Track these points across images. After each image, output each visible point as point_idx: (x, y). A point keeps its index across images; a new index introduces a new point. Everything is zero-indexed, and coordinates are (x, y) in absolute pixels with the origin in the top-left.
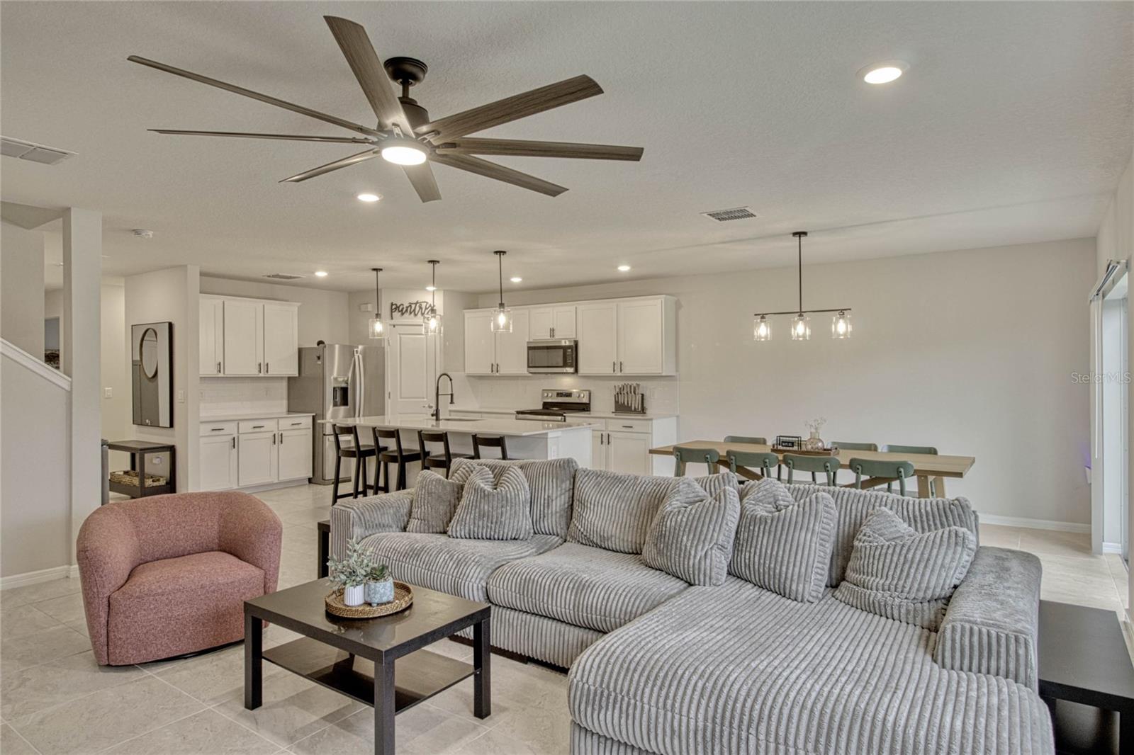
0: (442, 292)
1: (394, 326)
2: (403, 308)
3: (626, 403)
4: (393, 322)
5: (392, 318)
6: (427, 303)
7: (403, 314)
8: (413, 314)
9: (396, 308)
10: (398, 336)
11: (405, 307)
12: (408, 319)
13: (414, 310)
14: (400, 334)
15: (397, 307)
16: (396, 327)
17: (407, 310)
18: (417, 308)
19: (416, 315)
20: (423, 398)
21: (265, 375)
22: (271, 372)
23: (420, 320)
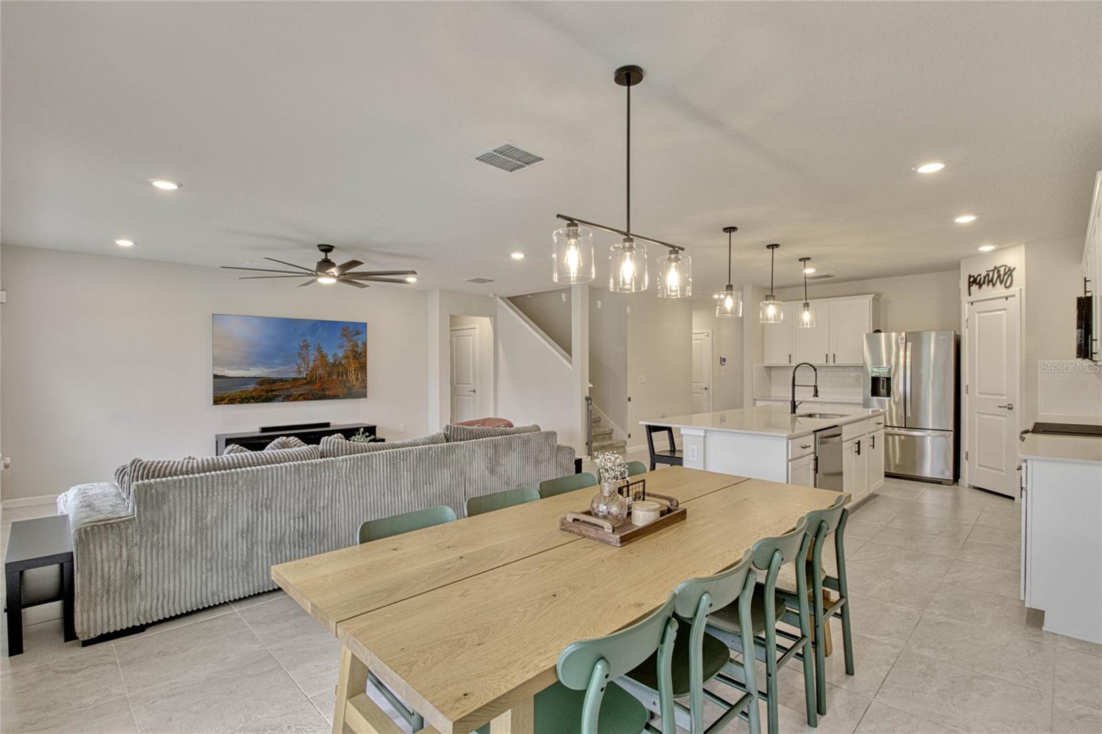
0: (1023, 247)
4: (972, 299)
10: (977, 315)
12: (987, 291)
14: (978, 313)
16: (973, 303)
21: (831, 364)
22: (838, 362)
23: (999, 290)
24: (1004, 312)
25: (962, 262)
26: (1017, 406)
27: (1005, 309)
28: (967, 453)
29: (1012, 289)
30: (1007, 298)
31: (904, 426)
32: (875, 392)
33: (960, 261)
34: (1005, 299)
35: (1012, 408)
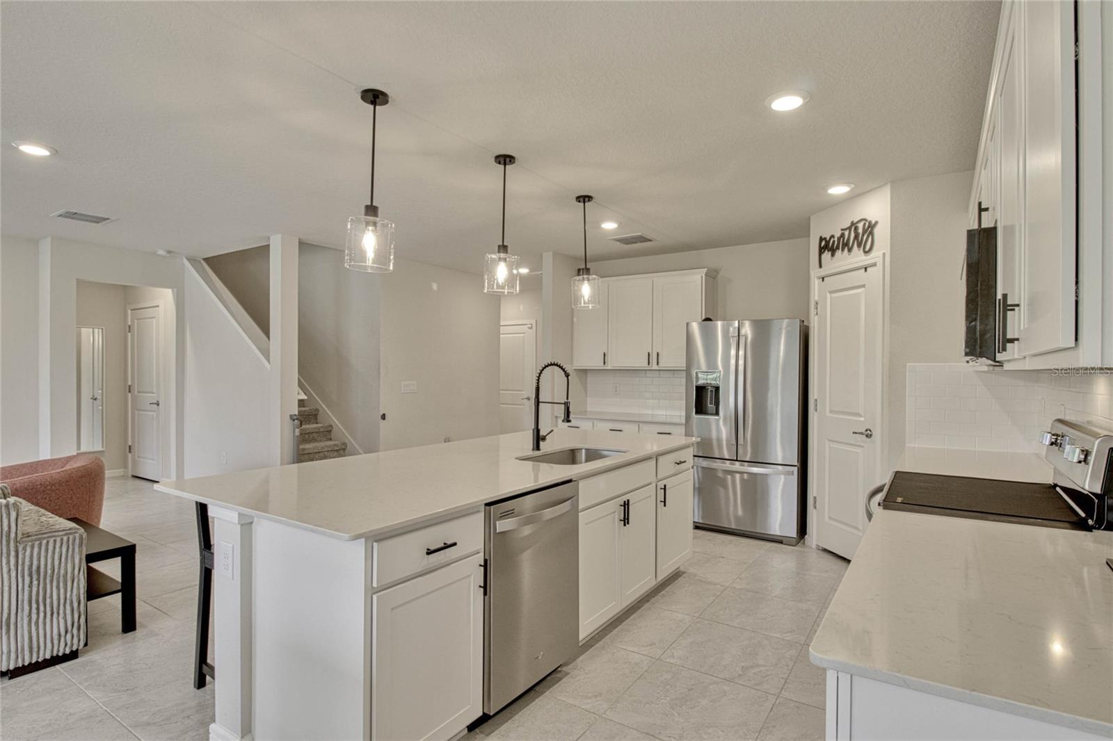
0: (888, 187)
1: (823, 280)
4: (823, 272)
5: (821, 266)
10: (828, 295)
12: (844, 260)
14: (830, 292)
16: (825, 279)
20: (859, 415)
21: (655, 367)
22: (663, 364)
23: (857, 257)
24: (862, 290)
25: (812, 217)
26: (877, 433)
27: (863, 286)
28: (815, 498)
29: (873, 254)
30: (866, 269)
31: (735, 459)
32: (700, 409)
33: (809, 218)
34: (863, 270)
35: (871, 435)
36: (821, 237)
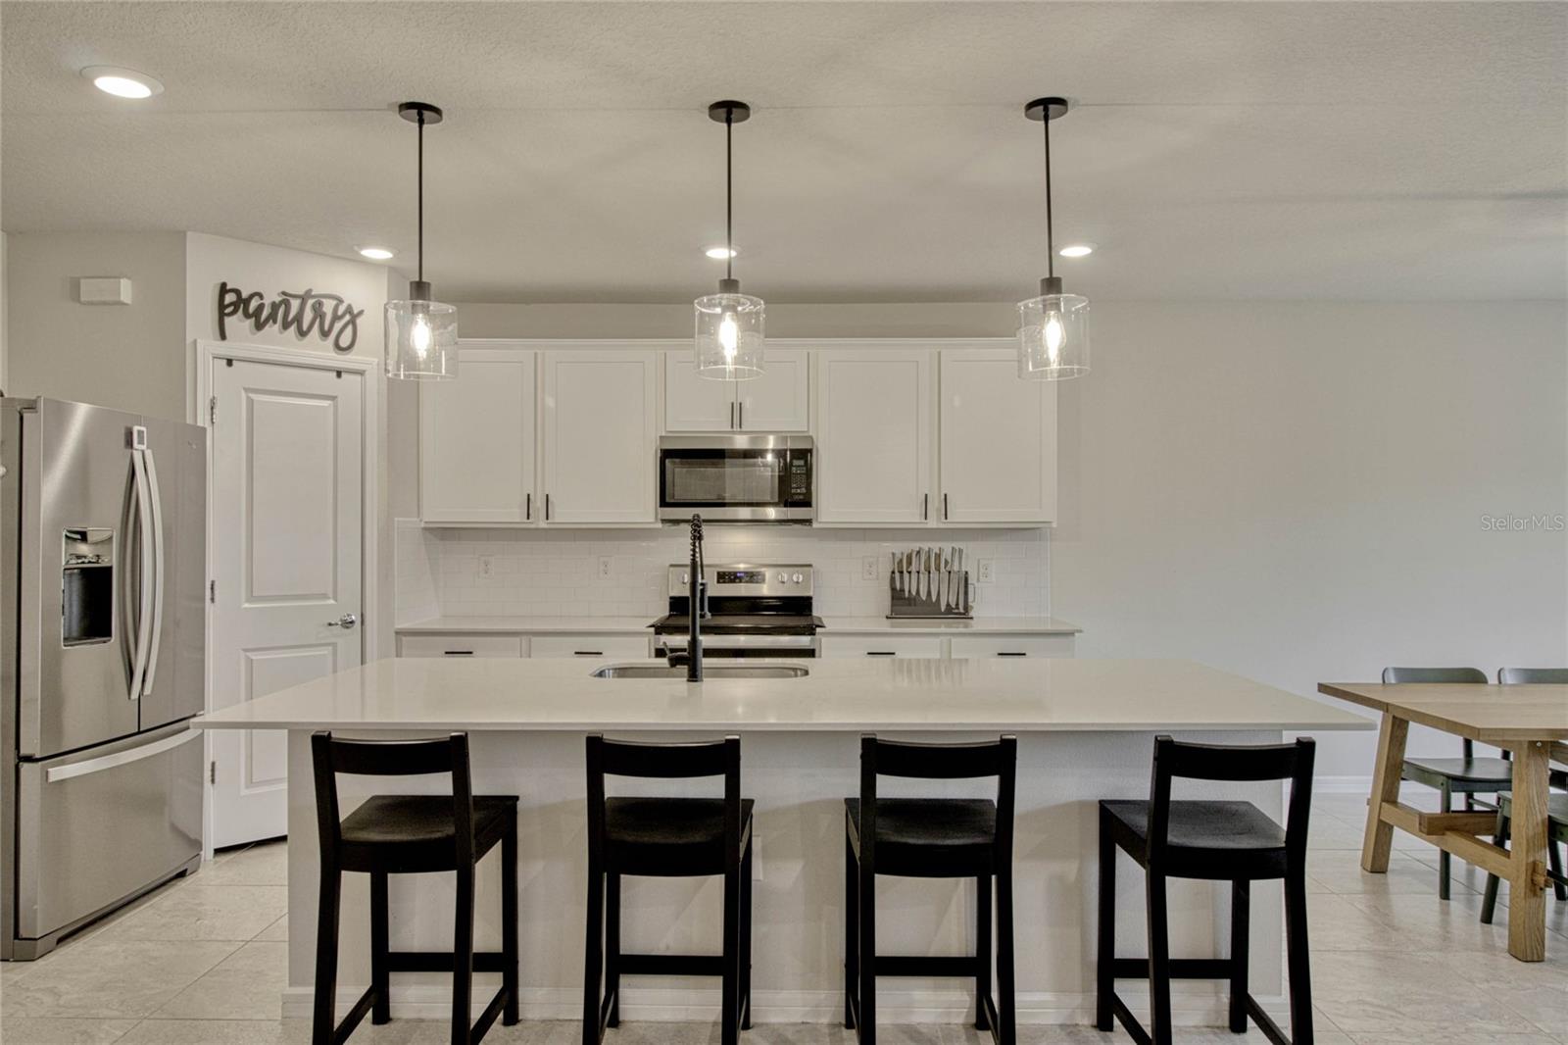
0: (383, 272)
1: (230, 362)
2: (261, 307)
3: (923, 596)
4: (226, 348)
5: (223, 336)
6: (341, 301)
7: (259, 326)
8: (293, 328)
9: (236, 305)
10: (243, 392)
11: (267, 301)
12: (276, 342)
13: (298, 319)
14: (247, 390)
15: (242, 303)
16: (236, 365)
17: (272, 317)
18: (308, 316)
19: (302, 334)
20: (325, 596)
23: (317, 350)
24: (326, 403)
25: (189, 235)
27: (333, 398)
29: (354, 355)
30: (339, 374)
33: (184, 235)
34: (335, 374)
35: (352, 623)
36: (224, 285)
